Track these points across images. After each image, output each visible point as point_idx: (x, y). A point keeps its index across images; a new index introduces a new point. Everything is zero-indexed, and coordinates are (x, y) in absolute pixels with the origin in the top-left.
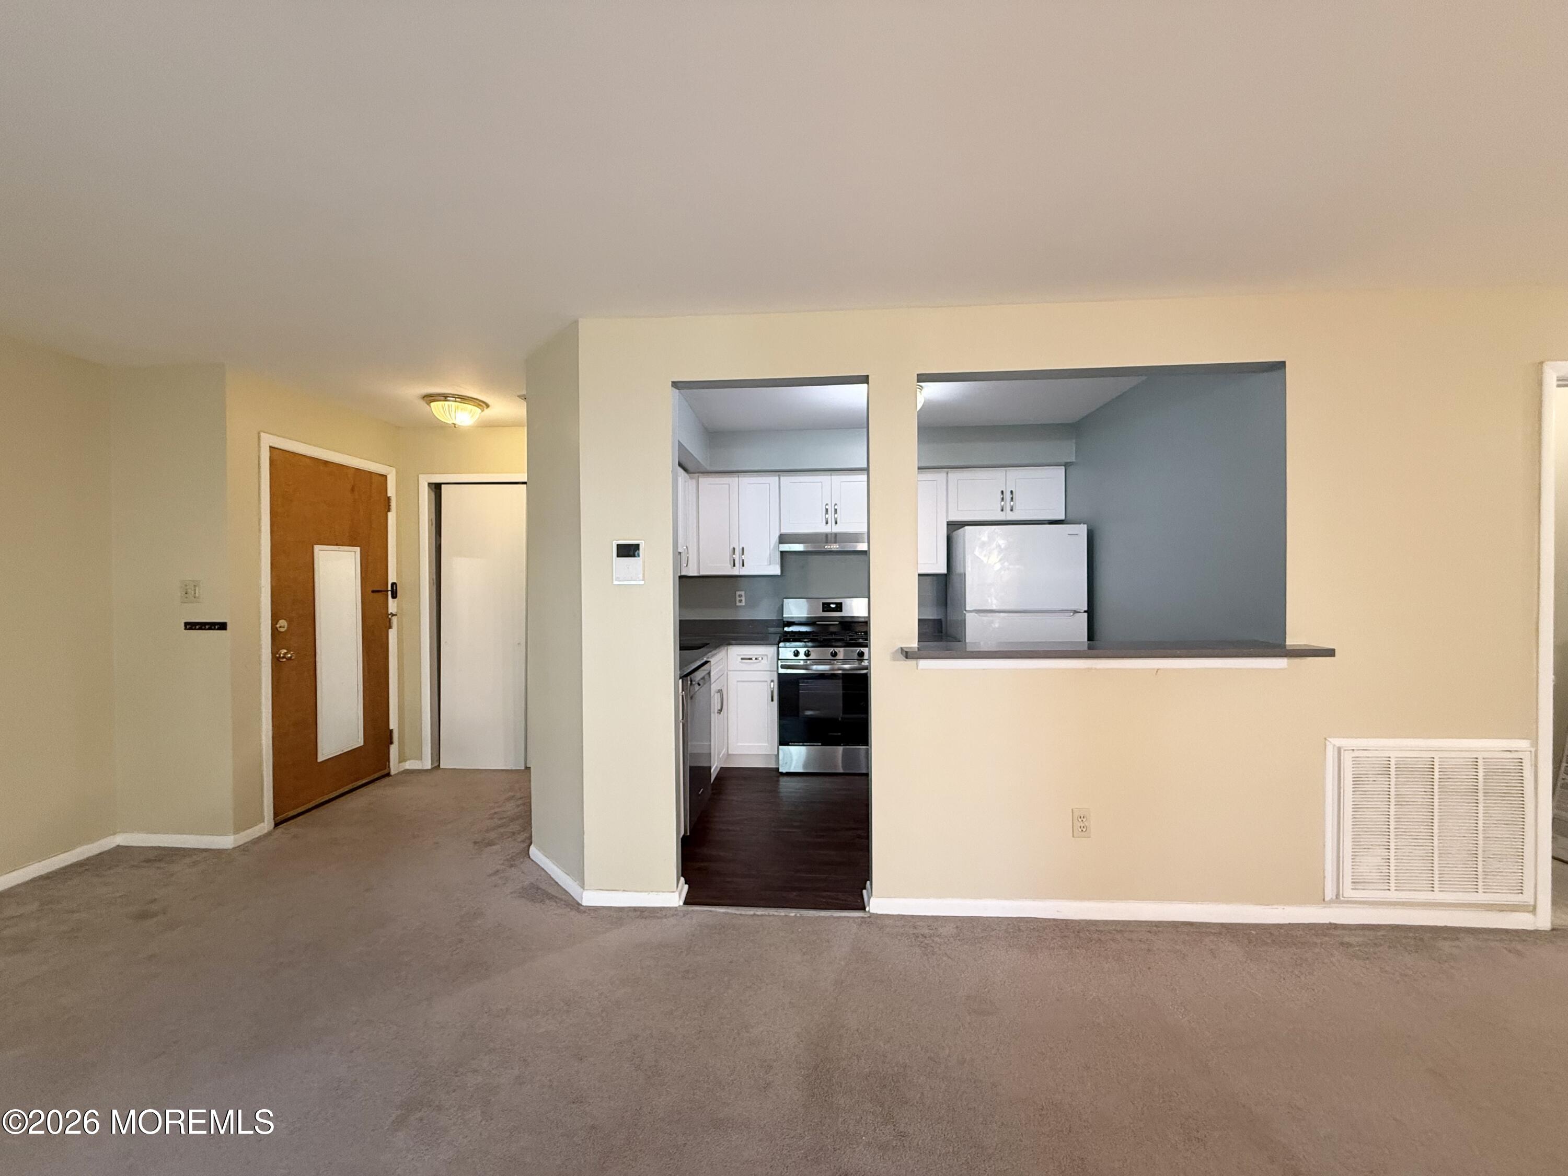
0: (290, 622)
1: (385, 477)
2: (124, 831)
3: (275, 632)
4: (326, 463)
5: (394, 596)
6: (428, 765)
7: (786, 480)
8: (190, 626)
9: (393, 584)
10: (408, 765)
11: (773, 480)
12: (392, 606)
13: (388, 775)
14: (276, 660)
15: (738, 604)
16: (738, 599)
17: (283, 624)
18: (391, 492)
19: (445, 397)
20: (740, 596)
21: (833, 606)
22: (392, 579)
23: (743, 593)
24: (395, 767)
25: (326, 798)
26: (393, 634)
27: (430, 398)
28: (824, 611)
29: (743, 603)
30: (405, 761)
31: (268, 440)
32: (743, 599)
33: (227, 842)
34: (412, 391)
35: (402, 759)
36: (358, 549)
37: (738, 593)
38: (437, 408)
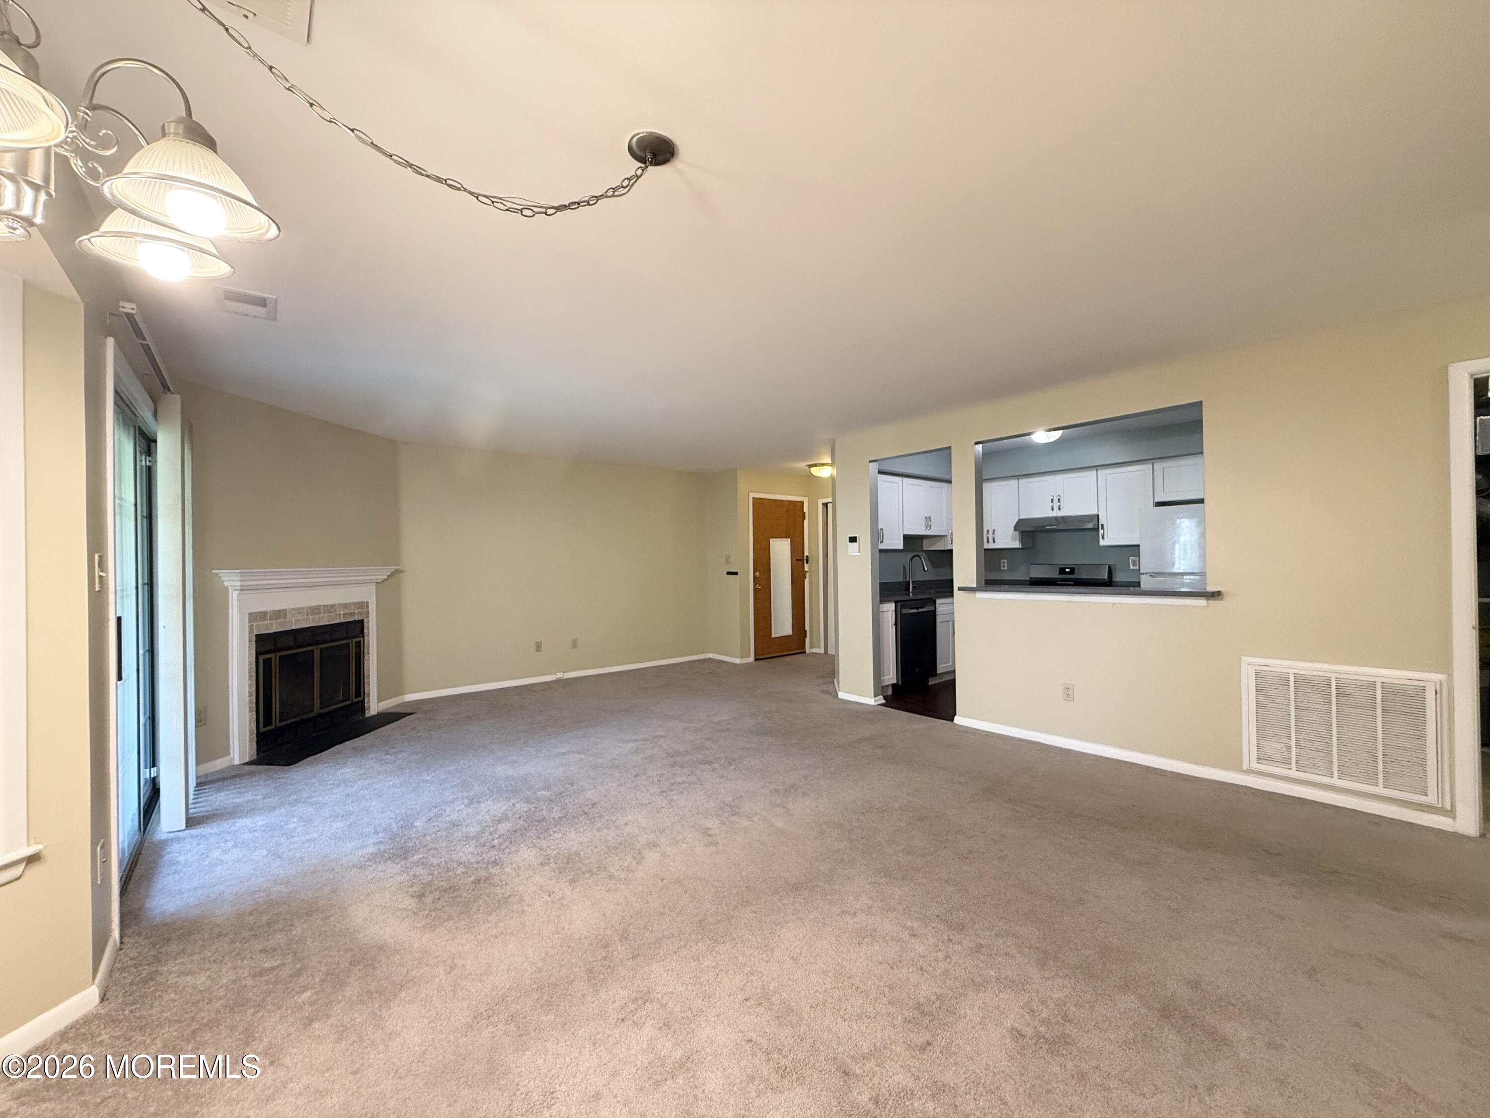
0: (760, 572)
1: (802, 503)
2: (713, 652)
3: (755, 577)
4: (775, 501)
5: (807, 562)
6: (823, 652)
7: (1023, 481)
8: (728, 573)
9: (807, 556)
10: (815, 650)
11: (1014, 482)
12: (806, 567)
13: (805, 652)
14: (755, 590)
15: (1002, 568)
16: (1002, 564)
17: (757, 574)
18: (806, 510)
19: (816, 465)
20: (1004, 563)
21: (1067, 570)
22: (806, 554)
23: (1005, 561)
24: (808, 649)
25: (778, 655)
26: (807, 581)
27: (810, 466)
28: (1060, 574)
29: (1006, 568)
30: (813, 648)
31: (752, 495)
32: (1006, 565)
33: (738, 661)
34: (803, 465)
35: (811, 647)
36: (789, 540)
37: (1002, 561)
38: (813, 470)
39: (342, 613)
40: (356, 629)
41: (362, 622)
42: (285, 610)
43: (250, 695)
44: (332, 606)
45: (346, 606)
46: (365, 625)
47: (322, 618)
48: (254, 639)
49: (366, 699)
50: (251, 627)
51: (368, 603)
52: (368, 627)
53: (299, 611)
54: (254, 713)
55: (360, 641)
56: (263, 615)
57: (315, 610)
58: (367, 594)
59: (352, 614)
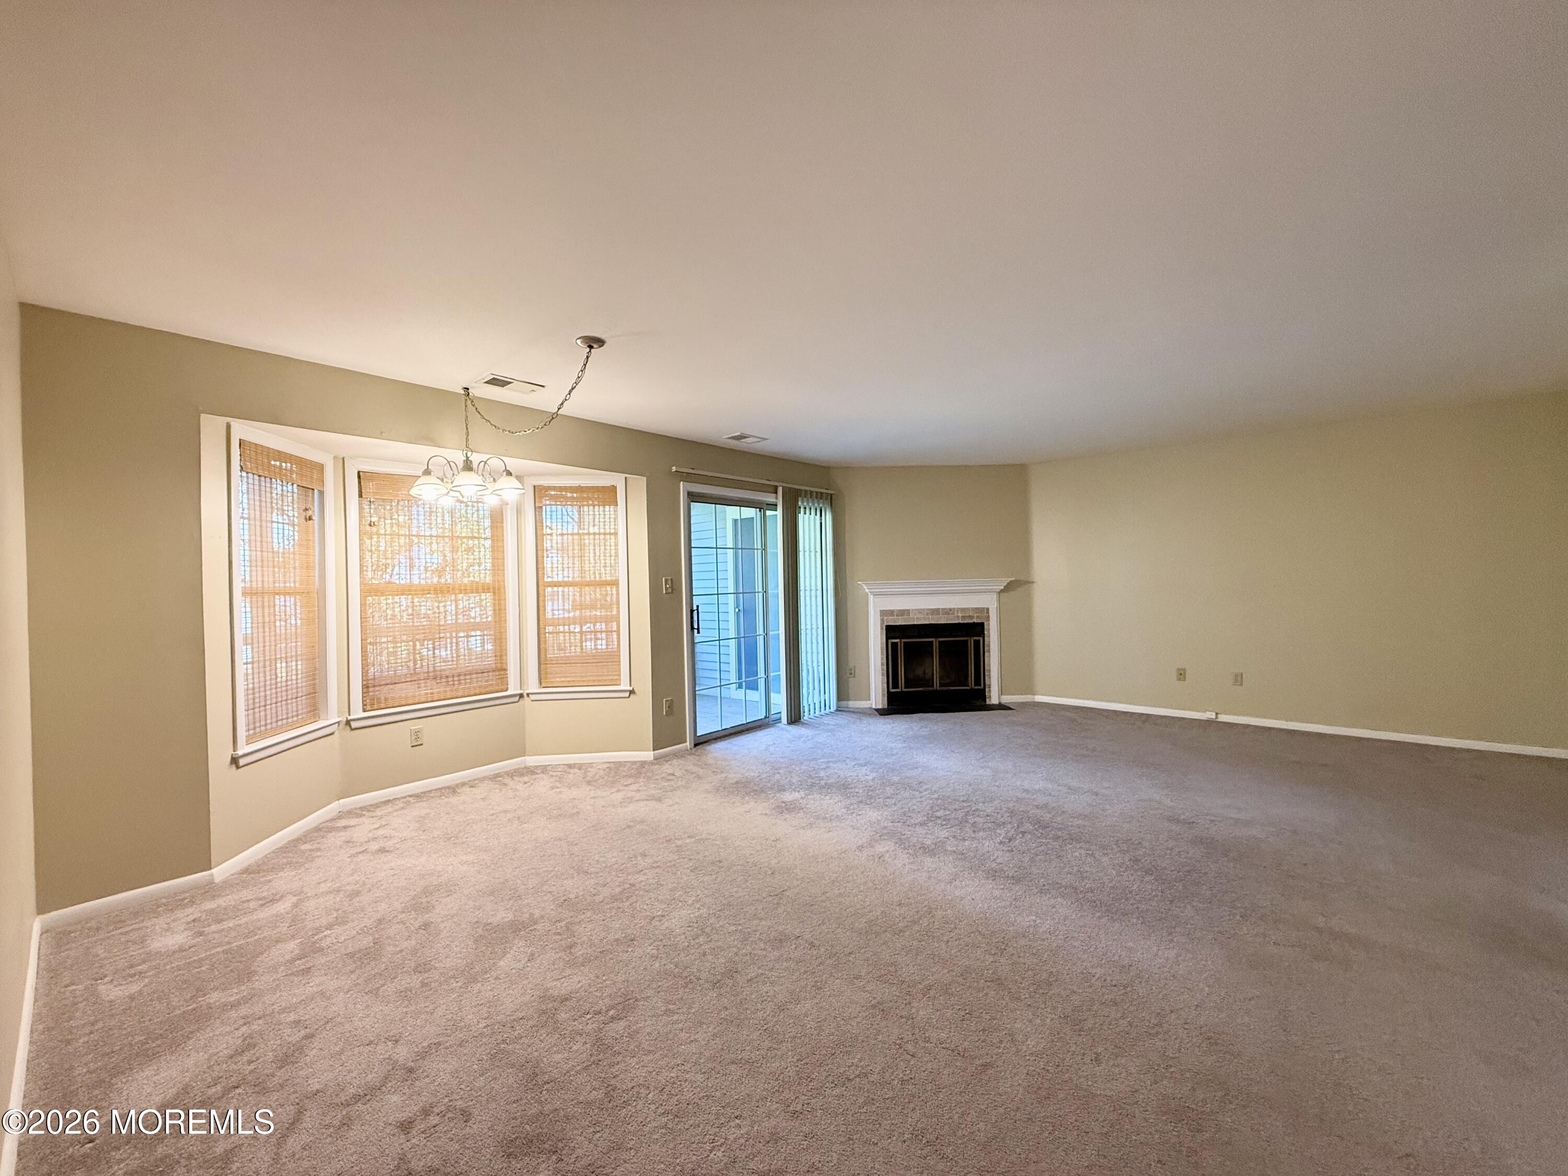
39: (960, 615)
40: (976, 630)
41: (982, 624)
42: (909, 610)
43: (882, 664)
44: (950, 610)
45: (963, 610)
46: (985, 627)
47: (940, 618)
48: (884, 628)
49: (987, 690)
50: (882, 620)
51: (988, 609)
52: (989, 630)
53: (920, 611)
54: (885, 677)
55: (979, 641)
56: (891, 612)
57: (936, 611)
58: (989, 602)
59: (971, 617)
